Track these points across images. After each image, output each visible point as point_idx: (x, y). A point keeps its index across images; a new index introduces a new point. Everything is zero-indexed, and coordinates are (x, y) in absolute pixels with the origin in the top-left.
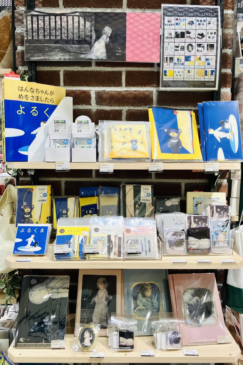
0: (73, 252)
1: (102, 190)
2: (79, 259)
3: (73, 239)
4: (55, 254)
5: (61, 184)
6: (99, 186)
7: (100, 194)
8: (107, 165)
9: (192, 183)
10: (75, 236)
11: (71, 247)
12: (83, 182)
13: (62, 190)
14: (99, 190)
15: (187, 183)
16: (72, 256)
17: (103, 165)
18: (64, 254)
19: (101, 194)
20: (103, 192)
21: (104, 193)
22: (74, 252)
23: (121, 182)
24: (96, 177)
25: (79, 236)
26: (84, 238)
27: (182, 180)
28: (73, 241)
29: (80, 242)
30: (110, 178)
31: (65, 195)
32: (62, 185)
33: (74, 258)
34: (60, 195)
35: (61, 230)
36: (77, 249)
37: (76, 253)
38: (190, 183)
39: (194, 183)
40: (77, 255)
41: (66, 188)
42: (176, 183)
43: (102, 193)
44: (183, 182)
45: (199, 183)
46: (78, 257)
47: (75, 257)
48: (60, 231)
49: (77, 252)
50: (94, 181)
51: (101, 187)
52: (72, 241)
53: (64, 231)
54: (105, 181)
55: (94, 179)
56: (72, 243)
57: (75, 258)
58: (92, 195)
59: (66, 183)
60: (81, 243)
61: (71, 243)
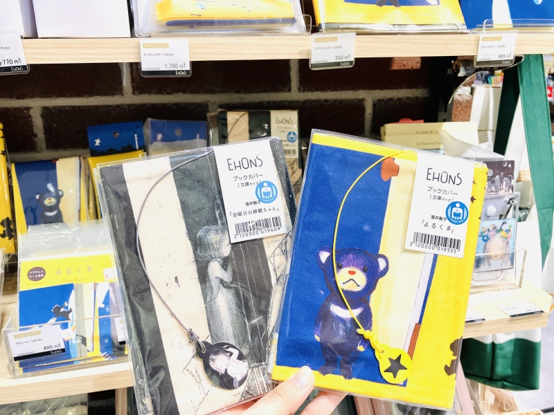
0: (79, 341)
1: (156, 130)
2: (104, 359)
3: (76, 295)
4: (16, 359)
5: (30, 116)
6: (144, 121)
7: (152, 143)
8: (166, 46)
9: (391, 99)
10: (81, 285)
11: (72, 325)
12: (97, 107)
13: (36, 136)
14: (147, 131)
15: (379, 100)
16: (78, 355)
17: (153, 46)
18: (49, 353)
19: (155, 143)
20: (160, 136)
21: (163, 140)
22: (84, 341)
23: (208, 104)
24: (134, 93)
25: (95, 285)
26: (111, 290)
27: (366, 91)
28: (77, 304)
29: (100, 304)
30: (175, 95)
31: (48, 148)
32: (34, 119)
33: (85, 360)
34: (32, 147)
35: (32, 270)
36: (91, 329)
37: (89, 341)
38: (385, 99)
39: (396, 98)
40: (94, 349)
41: (47, 129)
42: (352, 100)
43: (155, 139)
44: (369, 97)
45: (408, 98)
46: (100, 354)
47: (89, 355)
48: (29, 275)
49: (93, 337)
50: (129, 106)
51: (152, 123)
52: (71, 303)
53: (44, 273)
54: (162, 104)
55: (128, 97)
56: (74, 310)
57: (91, 358)
58: (125, 145)
59: (46, 112)
60: (103, 306)
61: (71, 311)
